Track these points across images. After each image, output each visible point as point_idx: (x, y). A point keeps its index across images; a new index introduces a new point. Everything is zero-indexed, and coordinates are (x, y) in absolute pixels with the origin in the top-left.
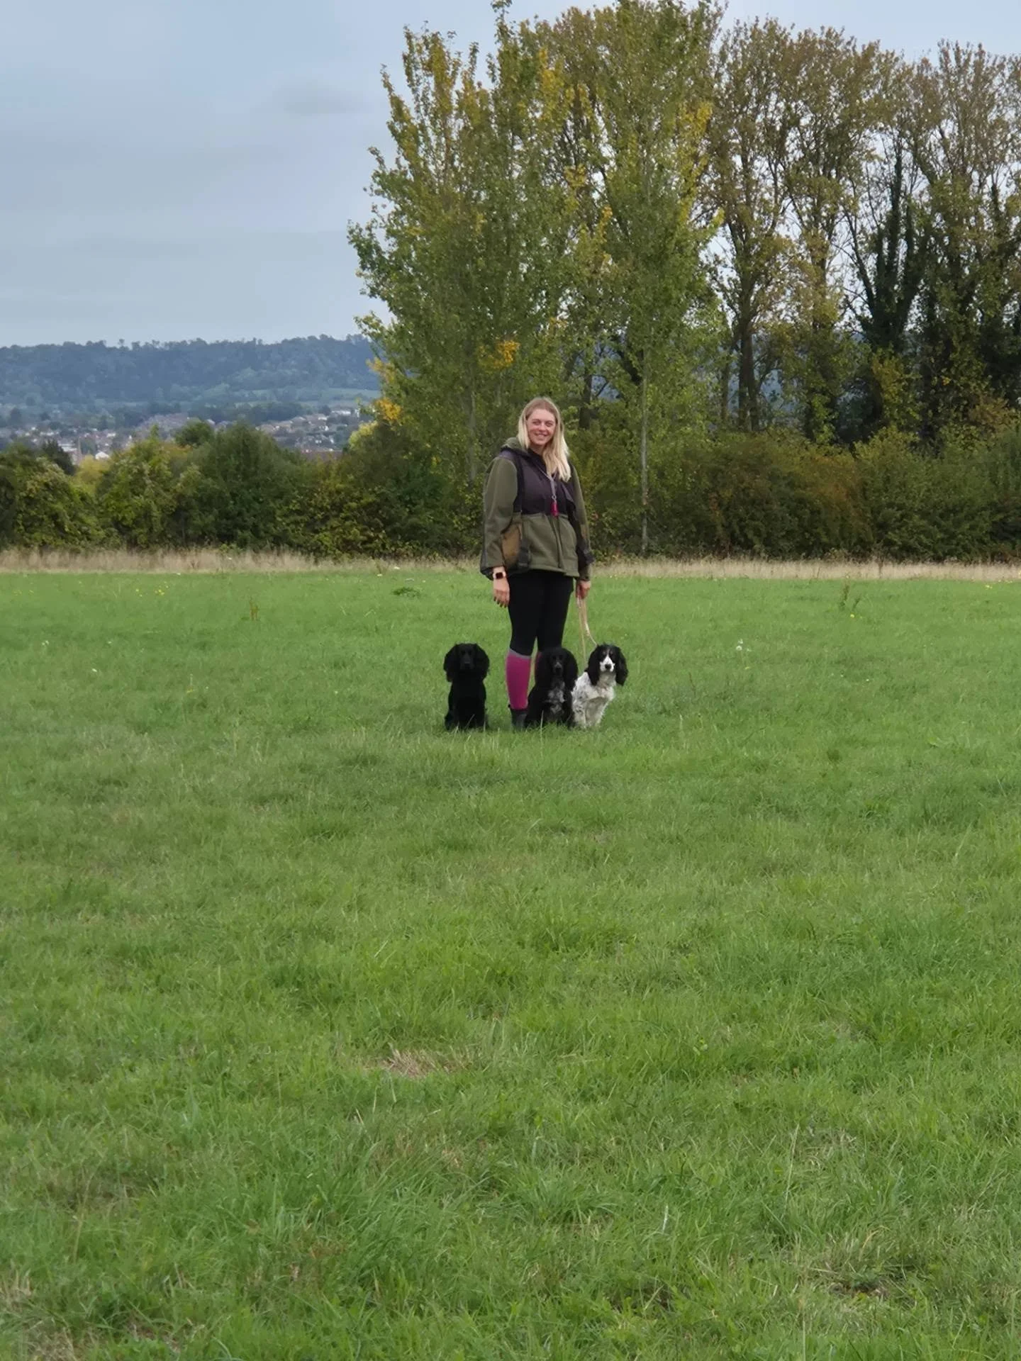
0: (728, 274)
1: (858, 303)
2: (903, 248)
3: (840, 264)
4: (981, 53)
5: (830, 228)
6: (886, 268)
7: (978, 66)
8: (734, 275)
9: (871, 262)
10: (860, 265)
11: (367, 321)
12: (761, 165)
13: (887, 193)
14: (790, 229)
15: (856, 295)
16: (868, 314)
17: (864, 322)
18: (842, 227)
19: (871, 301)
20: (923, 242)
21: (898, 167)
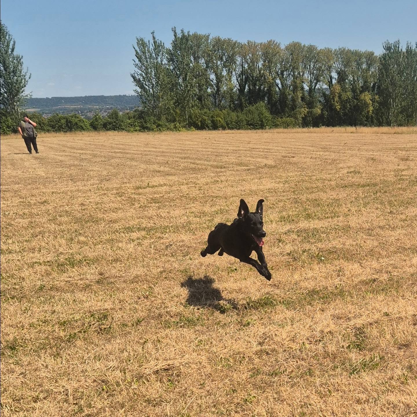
0: (215, 81)
1: (238, 86)
2: (244, 77)
3: (234, 79)
4: (255, 42)
5: (231, 73)
6: (242, 80)
7: (255, 45)
8: (216, 82)
9: (239, 79)
10: (237, 80)
11: (135, 90)
12: (219, 63)
13: (241, 67)
14: (224, 73)
15: (237, 85)
16: (239, 88)
17: (238, 89)
18: (234, 73)
19: (240, 86)
20: (247, 75)
21: (242, 63)
